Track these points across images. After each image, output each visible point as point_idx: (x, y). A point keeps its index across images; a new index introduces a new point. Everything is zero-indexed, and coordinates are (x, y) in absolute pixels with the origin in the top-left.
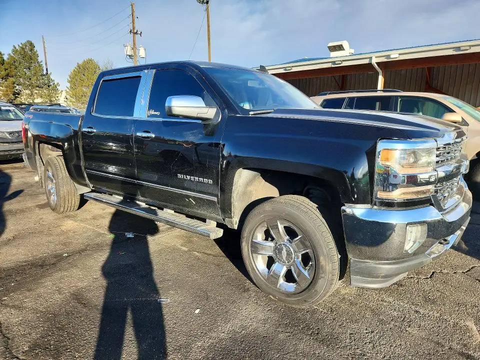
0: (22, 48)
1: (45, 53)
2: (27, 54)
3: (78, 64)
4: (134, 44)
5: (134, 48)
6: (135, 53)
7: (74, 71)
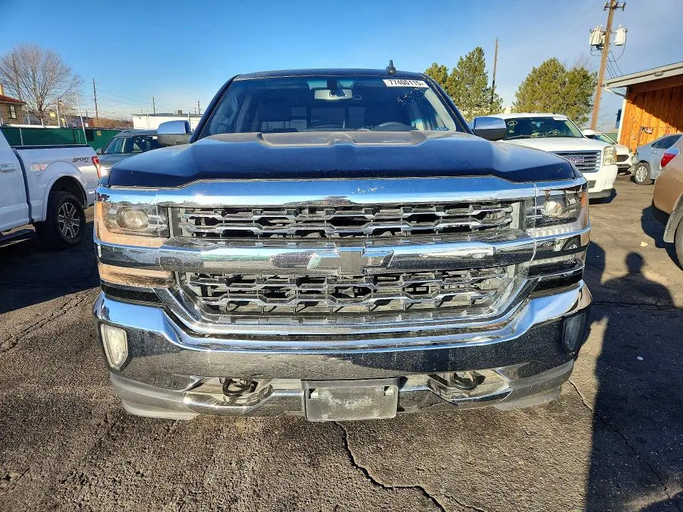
0: (469, 58)
1: (496, 60)
2: (474, 65)
3: (534, 68)
4: (609, 25)
5: (608, 32)
6: (607, 40)
7: (528, 79)
